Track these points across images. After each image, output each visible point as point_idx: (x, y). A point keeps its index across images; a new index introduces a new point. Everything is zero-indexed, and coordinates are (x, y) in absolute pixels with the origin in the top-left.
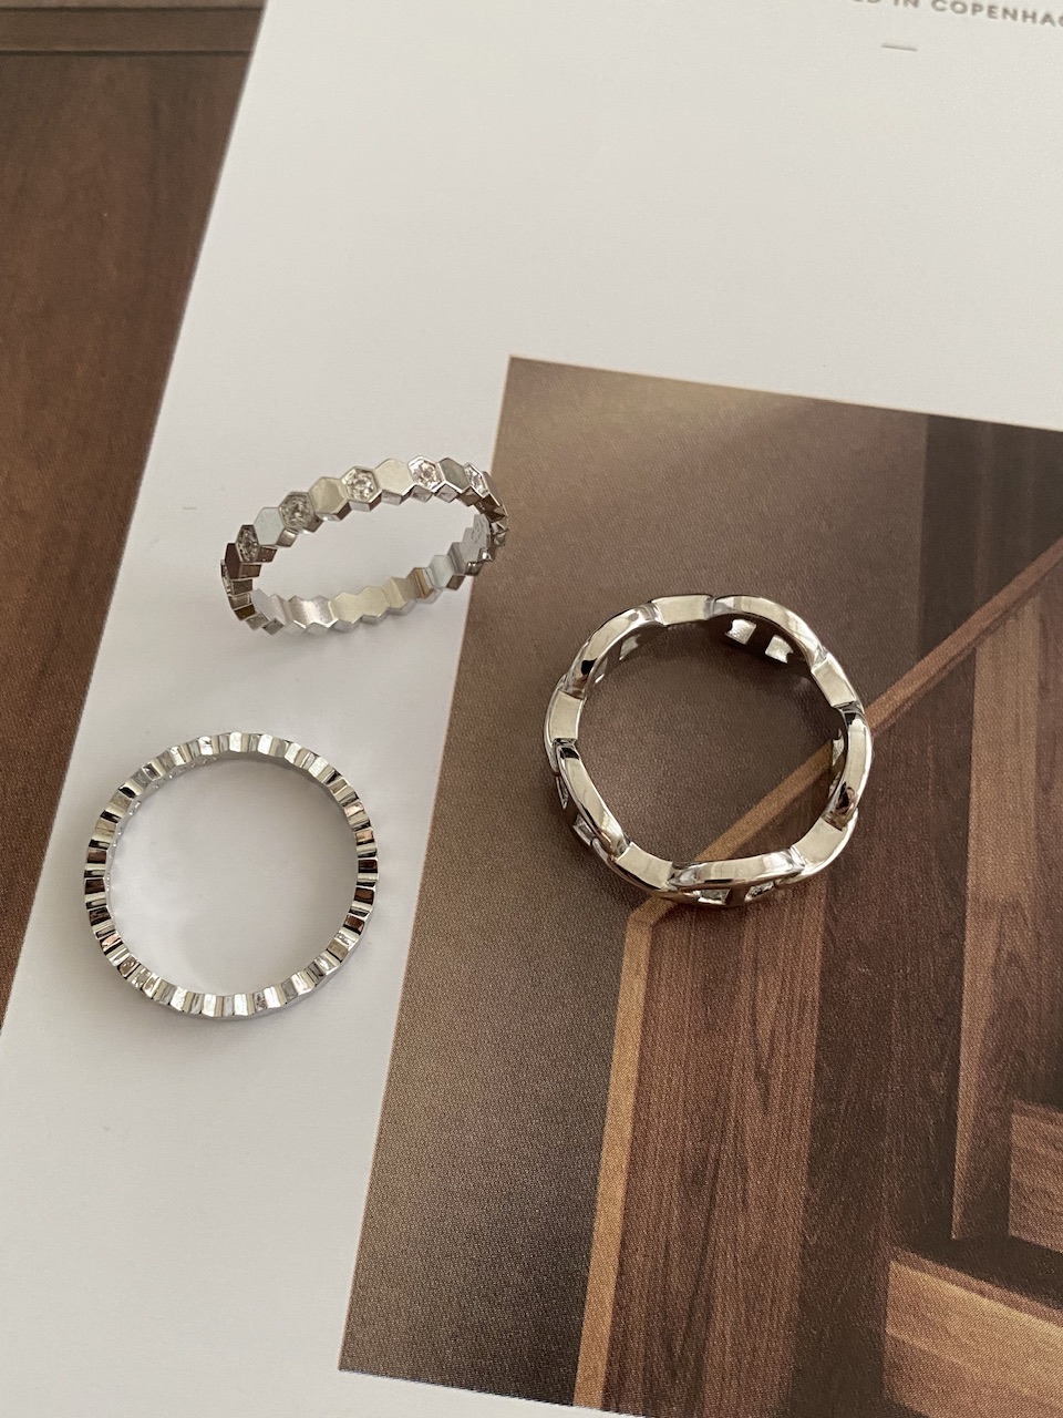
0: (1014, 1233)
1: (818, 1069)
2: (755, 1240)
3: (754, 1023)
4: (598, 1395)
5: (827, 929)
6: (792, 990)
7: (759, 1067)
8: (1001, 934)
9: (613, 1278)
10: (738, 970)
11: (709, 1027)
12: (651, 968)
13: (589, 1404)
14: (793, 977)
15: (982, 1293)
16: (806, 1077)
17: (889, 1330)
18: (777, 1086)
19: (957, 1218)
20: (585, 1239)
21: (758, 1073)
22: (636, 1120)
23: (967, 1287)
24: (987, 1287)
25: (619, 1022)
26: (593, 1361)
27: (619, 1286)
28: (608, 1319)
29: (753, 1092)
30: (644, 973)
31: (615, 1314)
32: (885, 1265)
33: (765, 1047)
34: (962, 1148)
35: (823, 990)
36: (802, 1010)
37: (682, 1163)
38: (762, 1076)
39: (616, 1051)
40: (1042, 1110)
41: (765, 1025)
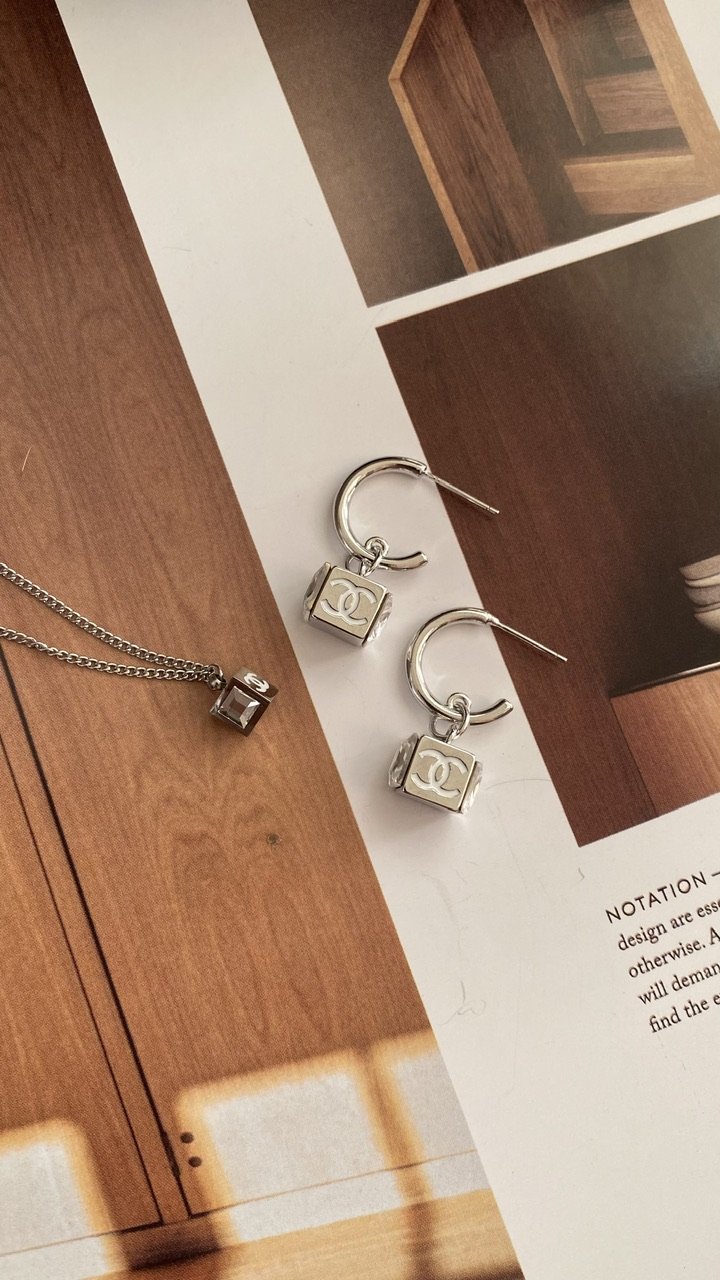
0: (606, 133)
1: (498, 104)
2: (506, 182)
3: (463, 98)
4: (476, 267)
5: (474, 45)
6: (472, 78)
7: (473, 115)
8: (547, 14)
9: (457, 222)
10: (446, 80)
11: (445, 108)
12: (408, 95)
13: (474, 271)
14: (470, 72)
15: (605, 161)
16: (494, 109)
17: (576, 191)
18: (485, 120)
19: (581, 137)
20: (438, 214)
21: (475, 118)
22: (435, 159)
23: (599, 161)
24: (605, 157)
25: (407, 125)
26: (466, 254)
27: (462, 224)
28: (464, 238)
29: (477, 127)
30: (407, 100)
31: (465, 234)
32: (562, 168)
33: (473, 106)
34: (571, 109)
35: (485, 71)
36: (480, 83)
37: (463, 168)
38: (476, 117)
39: (412, 137)
40: (596, 79)
41: (468, 97)
